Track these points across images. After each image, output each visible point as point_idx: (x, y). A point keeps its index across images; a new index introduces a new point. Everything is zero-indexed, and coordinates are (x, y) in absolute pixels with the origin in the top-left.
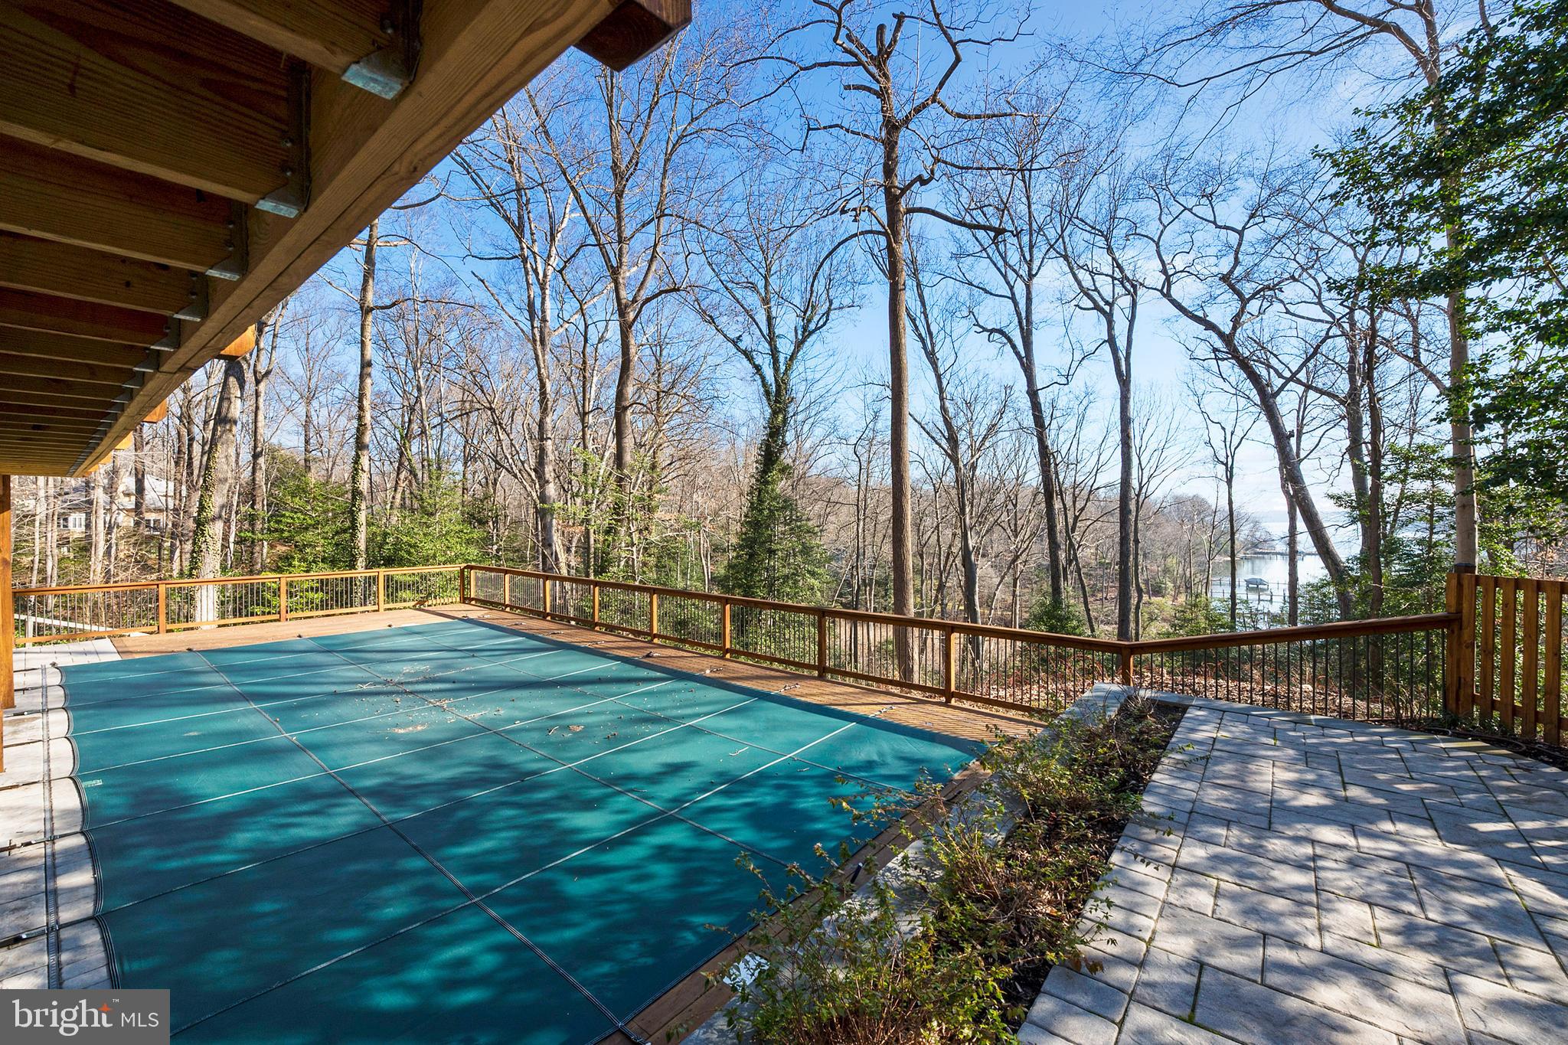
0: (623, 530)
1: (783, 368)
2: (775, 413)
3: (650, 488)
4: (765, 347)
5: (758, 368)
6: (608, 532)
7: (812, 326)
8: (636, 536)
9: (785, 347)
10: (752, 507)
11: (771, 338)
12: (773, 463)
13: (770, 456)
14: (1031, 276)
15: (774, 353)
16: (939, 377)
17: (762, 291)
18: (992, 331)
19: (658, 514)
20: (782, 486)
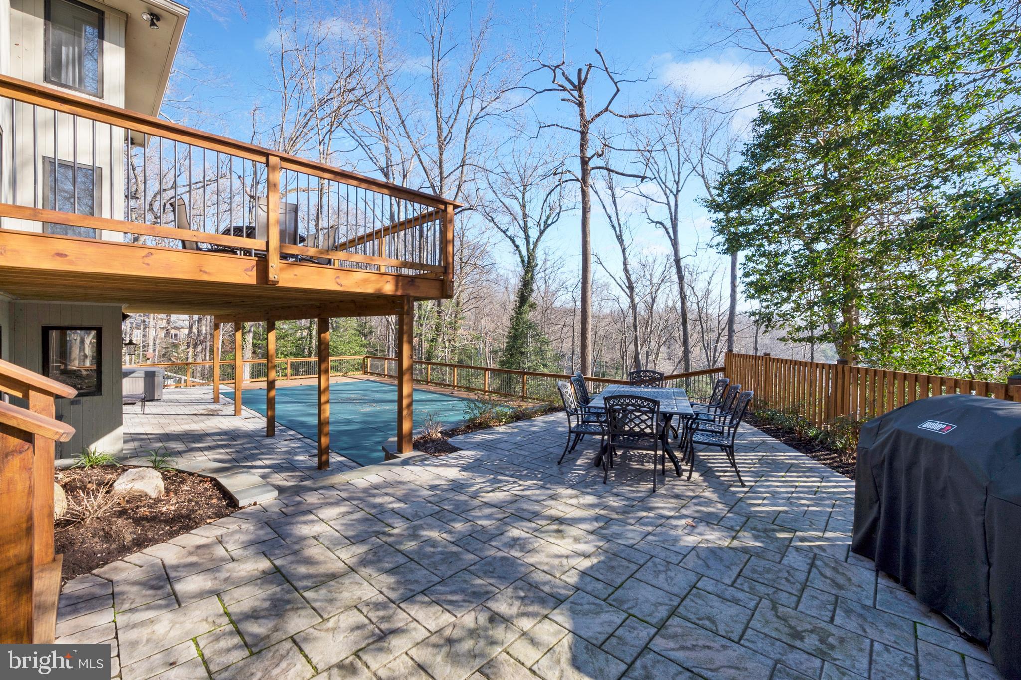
0: (440, 340)
1: (532, 247)
2: (527, 272)
3: (456, 317)
4: (522, 234)
5: (517, 247)
6: (432, 341)
7: (550, 222)
8: (447, 344)
9: (534, 233)
10: (513, 328)
11: (525, 229)
12: (525, 303)
13: (523, 298)
14: (678, 191)
15: (527, 238)
16: (624, 250)
17: (521, 201)
18: (657, 222)
19: (460, 331)
20: (530, 316)
